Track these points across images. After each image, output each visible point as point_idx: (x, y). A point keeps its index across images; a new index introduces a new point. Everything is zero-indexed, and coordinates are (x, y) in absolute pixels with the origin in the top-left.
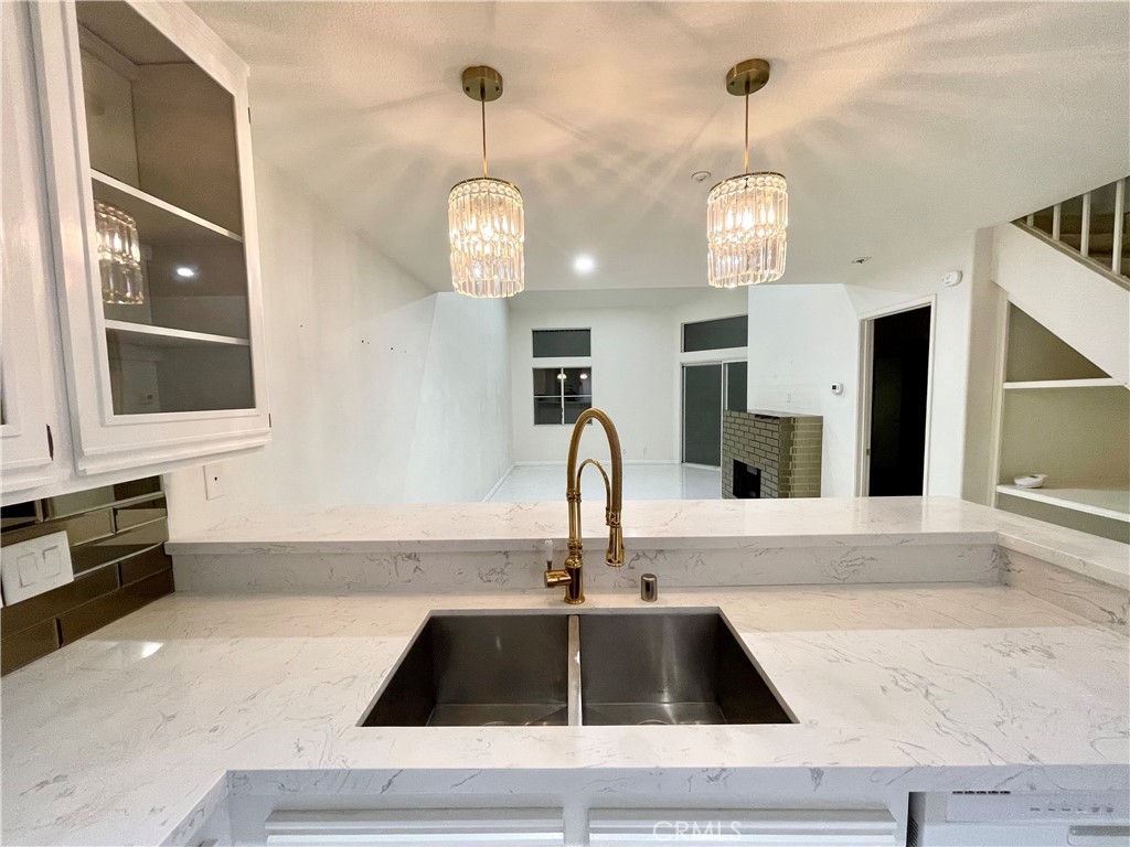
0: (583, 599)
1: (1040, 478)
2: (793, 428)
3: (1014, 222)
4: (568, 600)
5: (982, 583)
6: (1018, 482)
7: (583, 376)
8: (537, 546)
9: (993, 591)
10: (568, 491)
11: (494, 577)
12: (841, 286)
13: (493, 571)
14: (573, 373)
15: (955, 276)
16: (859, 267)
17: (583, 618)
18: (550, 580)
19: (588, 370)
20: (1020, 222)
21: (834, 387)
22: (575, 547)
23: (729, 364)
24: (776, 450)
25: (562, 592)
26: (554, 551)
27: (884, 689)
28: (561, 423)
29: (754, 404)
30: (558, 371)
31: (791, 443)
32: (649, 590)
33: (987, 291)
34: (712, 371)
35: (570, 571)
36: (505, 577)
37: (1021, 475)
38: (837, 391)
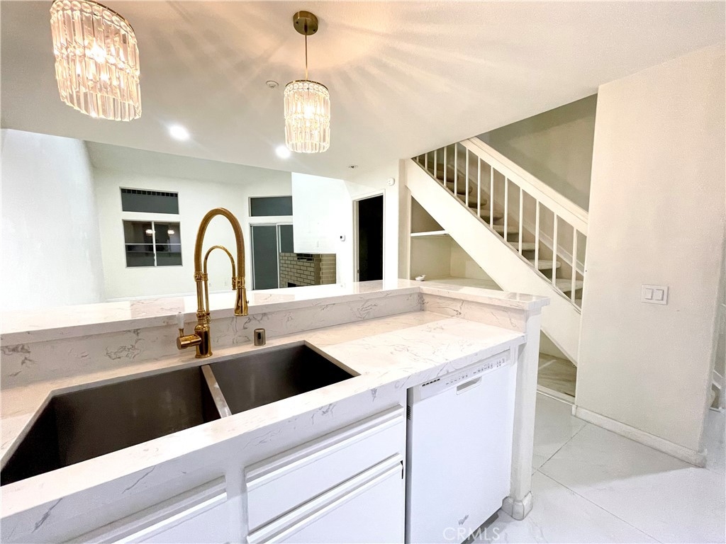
0: (211, 354)
1: (424, 276)
2: (320, 260)
3: (412, 159)
4: (198, 357)
5: (415, 311)
6: (417, 279)
7: (171, 232)
8: (168, 322)
9: (419, 313)
10: (196, 274)
11: (125, 353)
12: (342, 181)
13: (124, 348)
14: (162, 228)
15: (392, 182)
16: (352, 170)
17: (214, 366)
18: (182, 343)
19: (176, 226)
20: (414, 159)
21: (341, 237)
22: (203, 315)
23: (281, 226)
24: (313, 274)
25: (193, 351)
26: (185, 323)
27: (392, 353)
28: (153, 265)
29: (298, 248)
30: (147, 225)
31: (320, 269)
32: (260, 338)
33: (404, 189)
34: (270, 230)
35: (199, 334)
36: (136, 352)
37: (417, 276)
38: (343, 239)
